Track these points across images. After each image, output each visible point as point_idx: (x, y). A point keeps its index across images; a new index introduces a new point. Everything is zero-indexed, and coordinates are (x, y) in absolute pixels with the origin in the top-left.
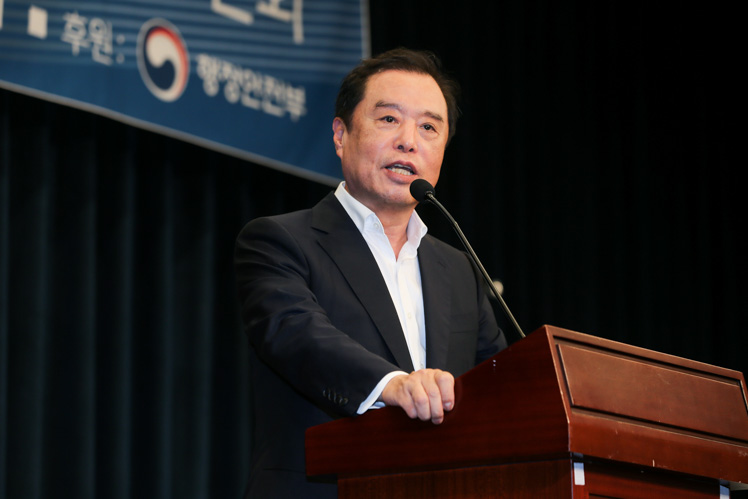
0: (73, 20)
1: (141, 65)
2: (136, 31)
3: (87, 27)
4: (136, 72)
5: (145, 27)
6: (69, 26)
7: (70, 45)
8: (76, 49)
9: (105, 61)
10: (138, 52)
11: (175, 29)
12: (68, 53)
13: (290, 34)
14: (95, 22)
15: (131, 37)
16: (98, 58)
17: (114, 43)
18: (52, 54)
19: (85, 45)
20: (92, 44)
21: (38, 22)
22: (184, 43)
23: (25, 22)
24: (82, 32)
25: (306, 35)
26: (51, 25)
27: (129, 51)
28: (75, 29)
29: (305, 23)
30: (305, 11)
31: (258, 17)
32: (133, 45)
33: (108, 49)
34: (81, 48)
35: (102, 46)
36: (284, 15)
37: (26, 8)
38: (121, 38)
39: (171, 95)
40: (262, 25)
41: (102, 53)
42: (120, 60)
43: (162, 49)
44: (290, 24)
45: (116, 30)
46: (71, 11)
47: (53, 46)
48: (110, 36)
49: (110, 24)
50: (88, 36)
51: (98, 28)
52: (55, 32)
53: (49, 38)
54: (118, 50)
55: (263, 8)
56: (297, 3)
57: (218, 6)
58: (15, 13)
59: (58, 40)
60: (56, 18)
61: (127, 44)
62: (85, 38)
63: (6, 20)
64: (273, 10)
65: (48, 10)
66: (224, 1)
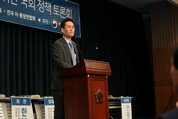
0: (44, 19)
2: (51, 20)
3: (45, 20)
5: (52, 20)
9: (48, 24)
10: (52, 23)
11: (56, 20)
12: (43, 23)
16: (46, 24)
17: (49, 22)
18: (41, 24)
20: (46, 22)
21: (39, 20)
22: (57, 21)
23: (38, 20)
24: (45, 21)
26: (41, 20)
27: (50, 23)
30: (72, 16)
32: (51, 22)
33: (48, 23)
39: (55, 28)
41: (47, 23)
43: (54, 22)
45: (48, 20)
46: (43, 19)
47: (41, 23)
50: (46, 21)
51: (47, 20)
52: (41, 21)
53: (41, 22)
54: (49, 23)
55: (67, 17)
56: (71, 16)
57: (61, 17)
58: (37, 19)
59: (42, 22)
60: (42, 19)
61: (50, 22)
62: (45, 22)
63: (35, 20)
64: (68, 17)
65: (41, 19)
66: (62, 16)
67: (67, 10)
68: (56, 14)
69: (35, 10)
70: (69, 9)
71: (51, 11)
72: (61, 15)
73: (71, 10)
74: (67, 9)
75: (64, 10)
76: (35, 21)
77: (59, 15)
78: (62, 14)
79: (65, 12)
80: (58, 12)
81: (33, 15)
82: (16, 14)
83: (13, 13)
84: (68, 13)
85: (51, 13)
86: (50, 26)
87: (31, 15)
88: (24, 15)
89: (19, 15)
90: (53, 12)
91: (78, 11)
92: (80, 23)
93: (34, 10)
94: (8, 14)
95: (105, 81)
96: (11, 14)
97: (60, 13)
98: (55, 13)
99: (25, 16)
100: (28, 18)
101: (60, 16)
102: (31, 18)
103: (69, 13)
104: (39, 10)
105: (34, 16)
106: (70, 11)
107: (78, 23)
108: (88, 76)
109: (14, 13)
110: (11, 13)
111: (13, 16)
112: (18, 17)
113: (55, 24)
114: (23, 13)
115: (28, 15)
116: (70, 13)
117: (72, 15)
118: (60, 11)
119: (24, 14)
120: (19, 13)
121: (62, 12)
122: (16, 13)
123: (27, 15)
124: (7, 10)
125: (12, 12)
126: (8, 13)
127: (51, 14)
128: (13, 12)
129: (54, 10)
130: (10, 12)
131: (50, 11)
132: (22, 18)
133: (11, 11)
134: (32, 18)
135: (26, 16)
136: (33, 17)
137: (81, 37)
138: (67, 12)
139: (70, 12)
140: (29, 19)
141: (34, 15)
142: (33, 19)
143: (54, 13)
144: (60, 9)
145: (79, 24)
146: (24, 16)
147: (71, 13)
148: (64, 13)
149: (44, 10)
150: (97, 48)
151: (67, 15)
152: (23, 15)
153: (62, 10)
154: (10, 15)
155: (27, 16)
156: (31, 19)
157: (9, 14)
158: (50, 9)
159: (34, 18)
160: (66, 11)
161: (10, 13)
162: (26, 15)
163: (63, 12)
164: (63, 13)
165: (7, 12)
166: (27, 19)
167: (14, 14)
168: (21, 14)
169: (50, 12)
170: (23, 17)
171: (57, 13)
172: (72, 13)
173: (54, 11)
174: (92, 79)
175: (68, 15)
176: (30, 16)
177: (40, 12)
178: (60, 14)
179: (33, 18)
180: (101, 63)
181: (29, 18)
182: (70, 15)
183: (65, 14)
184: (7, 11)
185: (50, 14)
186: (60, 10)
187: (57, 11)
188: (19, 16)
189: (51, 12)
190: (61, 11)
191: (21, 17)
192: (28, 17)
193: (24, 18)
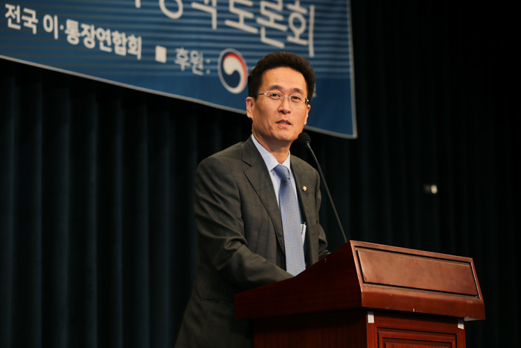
0: (181, 52)
1: (220, 74)
2: (217, 56)
3: (189, 55)
4: (218, 78)
5: (222, 53)
6: (178, 55)
7: (179, 65)
8: (183, 68)
9: (200, 73)
10: (219, 67)
11: (239, 54)
12: (179, 70)
13: (307, 52)
14: (194, 52)
15: (214, 60)
16: (195, 72)
17: (205, 63)
18: (170, 72)
19: (188, 65)
20: (192, 64)
21: (161, 54)
22: (244, 61)
23: (154, 55)
24: (186, 59)
25: (316, 52)
26: (168, 55)
27: (213, 67)
28: (182, 57)
29: (315, 46)
30: (315, 39)
31: (288, 44)
32: (216, 64)
33: (201, 67)
34: (185, 66)
35: (198, 65)
36: (303, 42)
37: (154, 47)
38: (208, 61)
39: (237, 90)
40: (290, 48)
41: (198, 69)
42: (208, 72)
43: (232, 65)
44: (307, 46)
45: (205, 56)
46: (179, 47)
47: (170, 67)
48: (202, 59)
49: (202, 53)
50: (190, 60)
51: (195, 56)
52: (171, 59)
53: (168, 63)
54: (207, 67)
55: (290, 39)
56: (311, 35)
57: (264, 39)
58: (148, 50)
59: (173, 63)
60: (171, 51)
61: (212, 63)
62: (188, 61)
63: (143, 54)
64: (296, 40)
65: (168, 47)
66: (268, 36)
67: (290, 7)
68: (241, 26)
69: (142, 7)
70: (303, 4)
71: (219, 12)
72: (263, 32)
73: (309, 10)
74: (293, 3)
75: (279, 7)
76: (139, 57)
77: (254, 30)
78: (268, 29)
79: (280, 18)
80: (250, 16)
81: (128, 32)
82: (48, 25)
83: (37, 17)
84: (297, 24)
85: (214, 23)
86: (212, 82)
87: (120, 31)
88: (89, 31)
89: (65, 28)
90: (224, 19)
91: (345, 12)
92: (351, 70)
93: (134, 7)
94: (10, 25)
95: (454, 343)
96: (27, 22)
97: (260, 21)
98: (236, 20)
99: (93, 32)
100: (105, 44)
101: (258, 36)
102: (121, 45)
103: (303, 21)
104: (158, 8)
105: (136, 37)
106: (304, 11)
107: (344, 70)
108: (371, 319)
109: (40, 17)
110: (24, 18)
111: (35, 31)
112: (56, 36)
113: (236, 74)
114: (81, 21)
115: (105, 29)
116: (308, 24)
117: (315, 32)
118: (258, 14)
119: (85, 27)
120: (62, 21)
121: (267, 18)
122: (48, 21)
123: (100, 30)
124: (7, 6)
125: (30, 16)
126: (10, 21)
127: (219, 26)
128: (34, 13)
129: (232, 9)
130: (22, 13)
131: (210, 14)
132: (76, 42)
133: (26, 10)
134: (127, 45)
135: (95, 36)
136: (132, 39)
137: (355, 135)
138: (293, 16)
139: (307, 17)
140: (109, 50)
141: (137, 33)
142: (132, 51)
143: (228, 23)
144: (256, 3)
145: (348, 73)
146: (86, 36)
147: (312, 21)
148: (277, 22)
149: (185, 10)
150: (434, 189)
151: (290, 31)
152: (81, 30)
153: (267, 8)
154: (18, 27)
155: (101, 34)
156: (121, 51)
157: (14, 21)
158: (210, 4)
159: (134, 46)
160: (286, 12)
161: (18, 21)
162: (96, 29)
163: (273, 16)
164: (271, 24)
165: (7, 15)
166: (102, 47)
167: (40, 26)
168: (72, 27)
169: (210, 18)
170: (81, 39)
171: (247, 21)
172: (315, 25)
173: (228, 12)
174: (390, 334)
175: (298, 31)
176: (116, 34)
177: (164, 16)
178: (259, 28)
179: (130, 44)
180: (431, 260)
181: (113, 46)
182: (307, 31)
183: (283, 28)
184: (7, 10)
185: (210, 26)
186: (258, 7)
187: (243, 14)
188: (63, 35)
189: (218, 19)
190: (263, 12)
191: (73, 39)
192: (109, 40)
193: (89, 43)
